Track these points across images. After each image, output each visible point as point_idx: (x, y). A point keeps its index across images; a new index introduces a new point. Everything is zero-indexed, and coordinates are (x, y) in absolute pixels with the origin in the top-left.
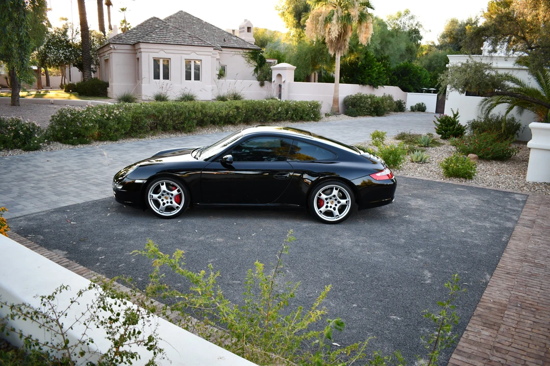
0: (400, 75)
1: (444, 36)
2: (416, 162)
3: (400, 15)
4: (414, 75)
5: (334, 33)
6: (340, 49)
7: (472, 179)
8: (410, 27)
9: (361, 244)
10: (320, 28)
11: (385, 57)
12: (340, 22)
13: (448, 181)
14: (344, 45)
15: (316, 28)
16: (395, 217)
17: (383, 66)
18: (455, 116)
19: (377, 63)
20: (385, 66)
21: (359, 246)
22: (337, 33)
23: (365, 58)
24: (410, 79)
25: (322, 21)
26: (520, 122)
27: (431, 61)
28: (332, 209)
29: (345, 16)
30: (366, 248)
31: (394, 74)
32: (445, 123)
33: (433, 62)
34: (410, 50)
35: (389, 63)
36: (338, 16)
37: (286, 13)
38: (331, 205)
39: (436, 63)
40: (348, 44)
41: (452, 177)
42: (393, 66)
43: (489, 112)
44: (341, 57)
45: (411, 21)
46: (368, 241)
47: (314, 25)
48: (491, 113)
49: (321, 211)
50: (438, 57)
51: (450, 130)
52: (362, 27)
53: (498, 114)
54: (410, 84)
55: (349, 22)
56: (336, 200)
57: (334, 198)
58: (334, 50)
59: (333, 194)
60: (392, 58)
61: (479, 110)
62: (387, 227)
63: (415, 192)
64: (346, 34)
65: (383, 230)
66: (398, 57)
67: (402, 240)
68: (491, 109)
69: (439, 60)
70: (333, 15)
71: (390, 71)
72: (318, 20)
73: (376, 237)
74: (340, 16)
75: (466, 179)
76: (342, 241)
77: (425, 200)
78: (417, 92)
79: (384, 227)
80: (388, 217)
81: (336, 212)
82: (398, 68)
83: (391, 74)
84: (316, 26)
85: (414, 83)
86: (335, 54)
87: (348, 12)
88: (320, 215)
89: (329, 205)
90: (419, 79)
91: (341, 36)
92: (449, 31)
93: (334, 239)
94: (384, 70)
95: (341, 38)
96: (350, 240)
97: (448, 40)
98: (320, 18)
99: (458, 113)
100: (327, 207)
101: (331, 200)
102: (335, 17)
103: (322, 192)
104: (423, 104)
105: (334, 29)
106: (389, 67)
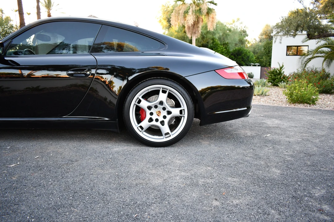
0: (236, 55)
1: (262, 35)
2: (258, 95)
3: (234, 22)
4: (244, 55)
5: (190, 21)
6: (195, 33)
7: (315, 104)
8: (241, 28)
9: (201, 181)
10: (181, 18)
11: (225, 43)
12: (194, 14)
13: (293, 106)
14: (198, 30)
15: (178, 18)
16: (253, 137)
17: (225, 48)
18: (281, 68)
19: (221, 46)
20: (226, 48)
21: (197, 185)
22: (193, 21)
23: (213, 43)
24: (242, 58)
25: (182, 13)
26: (329, 72)
27: (255, 48)
28: (158, 124)
29: (198, 10)
30: (212, 190)
31: (232, 55)
32: (274, 74)
33: (256, 49)
34: (241, 41)
35: (228, 47)
36: (193, 10)
37: (162, 20)
38: (156, 117)
39: (258, 50)
40: (200, 30)
41: (295, 103)
42: (231, 50)
43: (306, 65)
44: (196, 39)
45: (241, 25)
46: (215, 175)
47: (177, 17)
48: (307, 66)
49: (141, 127)
50: (259, 46)
51: (278, 79)
52: (210, 18)
53: (312, 67)
54: (242, 60)
55: (200, 14)
56: (164, 109)
57: (162, 107)
58: (191, 34)
59: (159, 100)
60: (230, 45)
61: (299, 62)
62: (245, 150)
63: (266, 113)
64: (199, 23)
65: (238, 154)
66: (234, 45)
67: (274, 169)
68: (308, 62)
69: (260, 48)
70: (189, 9)
71: (229, 52)
72: (179, 13)
73: (229, 166)
74: (194, 10)
75: (310, 104)
76: (166, 176)
77: (281, 120)
78: (247, 65)
79: (239, 150)
80: (242, 136)
81: (165, 129)
82: (234, 51)
83: (230, 54)
84: (178, 17)
85: (245, 60)
86: (192, 37)
87: (200, 8)
88: (140, 134)
89: (154, 117)
90: (248, 58)
91: (196, 24)
92: (265, 31)
93: (154, 171)
94: (225, 51)
95: (195, 25)
96: (183, 174)
97: (264, 37)
98: (181, 12)
99: (283, 66)
100: (151, 120)
101: (157, 110)
102: (191, 10)
103: (143, 97)
104: (251, 73)
105: (191, 19)
106: (228, 50)
